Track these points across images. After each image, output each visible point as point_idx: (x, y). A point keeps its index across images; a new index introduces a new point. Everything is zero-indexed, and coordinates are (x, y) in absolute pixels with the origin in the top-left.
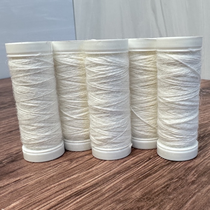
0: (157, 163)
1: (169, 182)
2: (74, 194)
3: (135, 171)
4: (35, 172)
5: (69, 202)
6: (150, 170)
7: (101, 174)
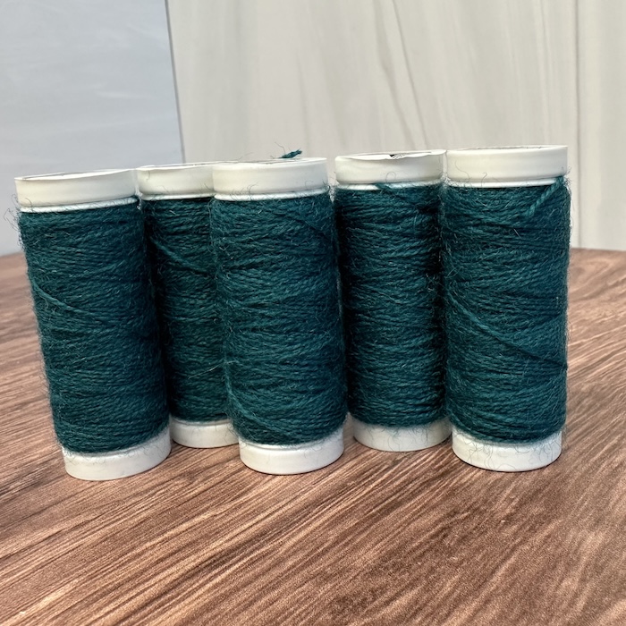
0: (415, 472)
1: (447, 522)
2: (207, 563)
3: (358, 497)
4: (99, 511)
5: (194, 586)
6: (397, 492)
7: (273, 509)
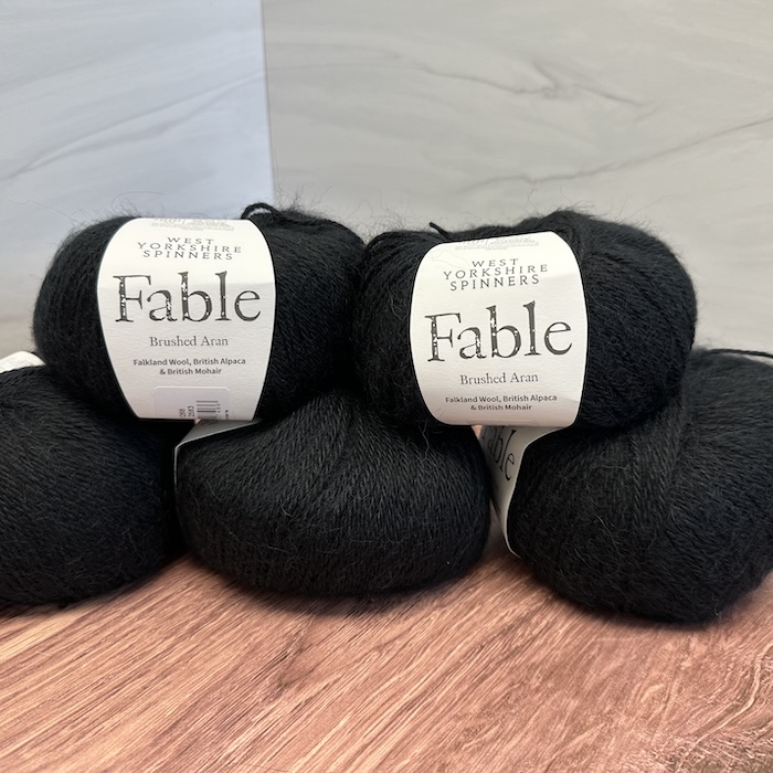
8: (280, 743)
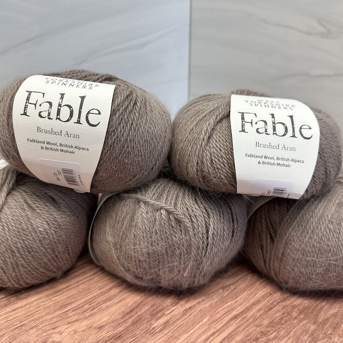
8: (177, 325)
